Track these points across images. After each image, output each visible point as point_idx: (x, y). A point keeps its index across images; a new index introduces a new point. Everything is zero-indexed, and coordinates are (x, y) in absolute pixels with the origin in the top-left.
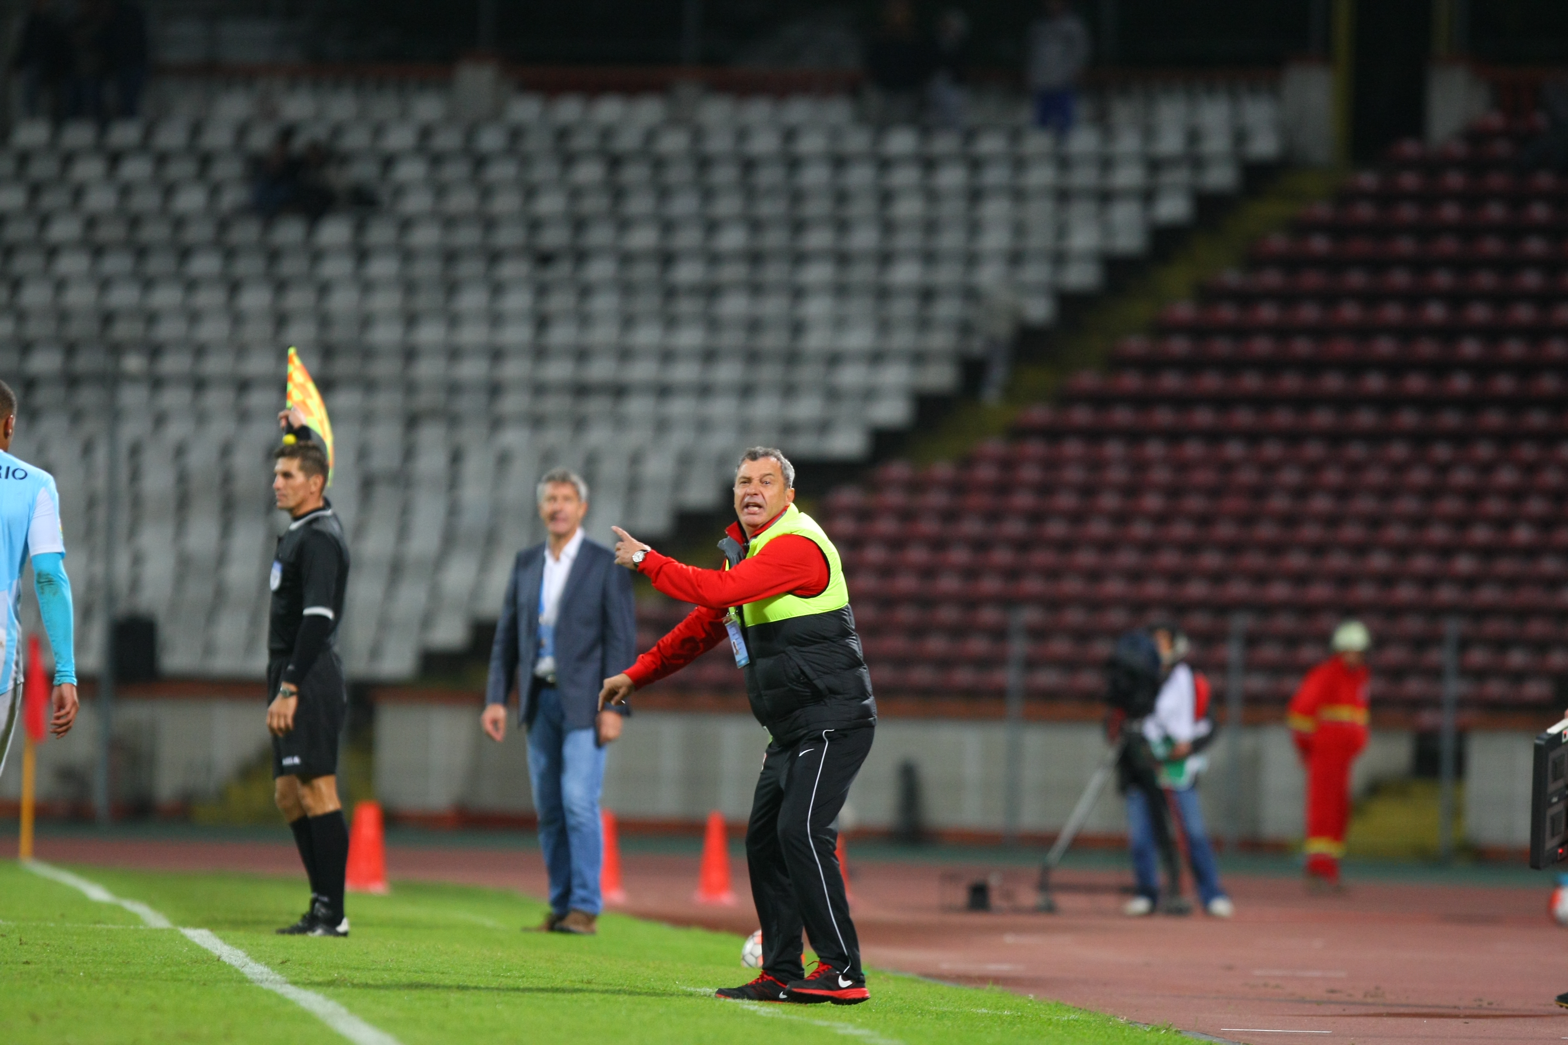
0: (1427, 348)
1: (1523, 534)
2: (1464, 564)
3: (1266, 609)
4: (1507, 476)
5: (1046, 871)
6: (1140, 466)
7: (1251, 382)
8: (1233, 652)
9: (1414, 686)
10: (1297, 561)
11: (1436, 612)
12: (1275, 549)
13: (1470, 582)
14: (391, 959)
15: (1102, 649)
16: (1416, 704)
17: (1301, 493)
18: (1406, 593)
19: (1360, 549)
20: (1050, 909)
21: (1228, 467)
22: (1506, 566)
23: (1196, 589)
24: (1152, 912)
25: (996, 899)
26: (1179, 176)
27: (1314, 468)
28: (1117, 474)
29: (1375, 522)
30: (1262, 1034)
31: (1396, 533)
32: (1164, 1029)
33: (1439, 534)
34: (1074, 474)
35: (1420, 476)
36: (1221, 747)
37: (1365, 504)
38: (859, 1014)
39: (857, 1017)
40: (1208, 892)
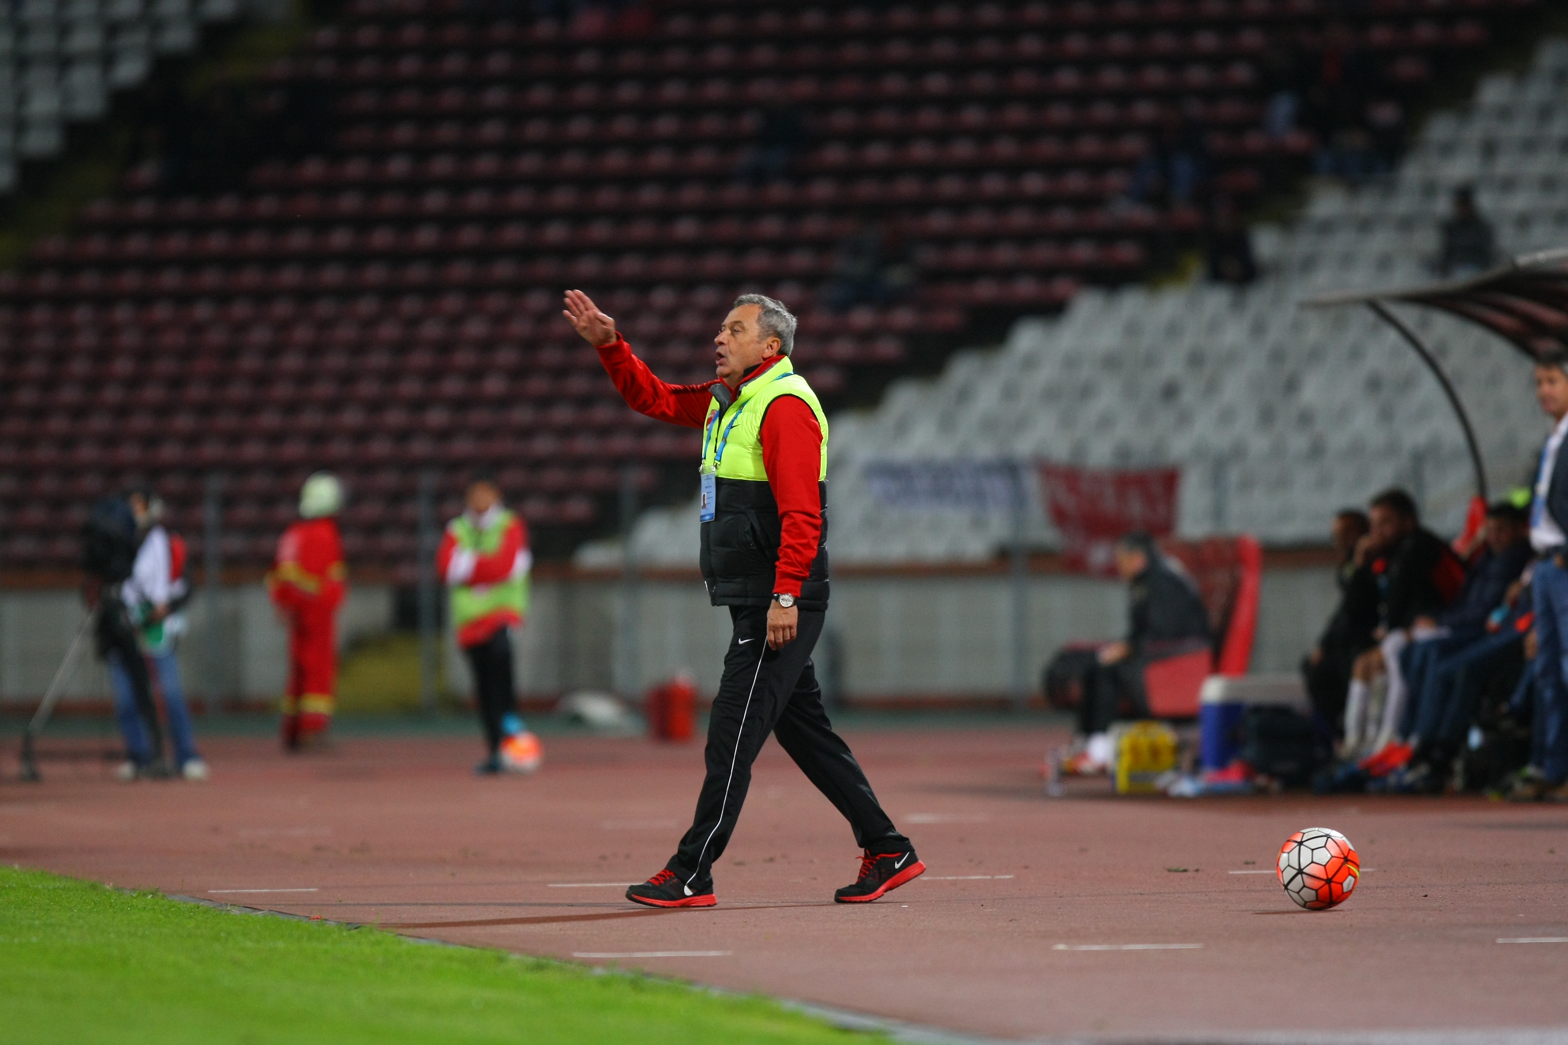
0: (391, 203)
1: (494, 385)
2: (437, 417)
3: (242, 469)
4: (476, 328)
5: (28, 740)
6: (110, 331)
7: (217, 242)
8: (209, 514)
9: (391, 541)
10: (269, 420)
11: (412, 466)
12: (249, 408)
13: (444, 435)
15: (77, 515)
16: (393, 559)
17: (273, 351)
18: (380, 448)
19: (333, 406)
20: (34, 777)
21: (198, 328)
22: (479, 417)
23: (170, 452)
24: (136, 779)
26: (137, 39)
27: (284, 326)
28: (87, 339)
29: (348, 378)
30: (250, 894)
31: (368, 388)
32: (151, 894)
33: (410, 387)
34: (43, 341)
35: (389, 331)
36: (200, 608)
37: (336, 361)
40: (184, 755)
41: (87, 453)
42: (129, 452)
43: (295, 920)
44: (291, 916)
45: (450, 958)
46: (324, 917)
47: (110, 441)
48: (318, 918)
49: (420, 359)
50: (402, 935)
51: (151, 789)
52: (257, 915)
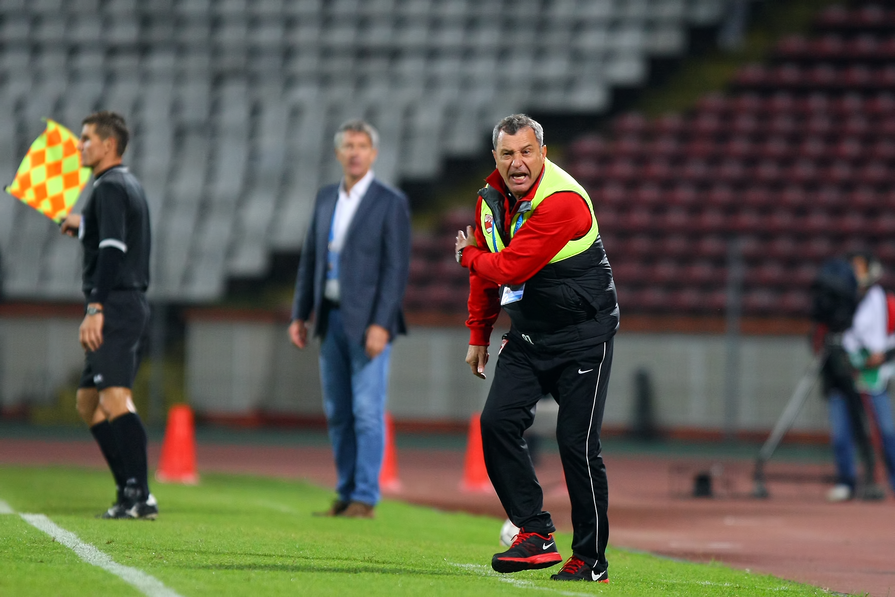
5: (760, 463)
6: (840, 117)
14: (200, 540)
15: (808, 273)
20: (763, 496)
23: (889, 222)
24: (851, 498)
25: (717, 488)
28: (821, 124)
34: (783, 124)
38: (601, 586)
39: (599, 588)
41: (818, 220)
42: (854, 221)
47: (837, 211)
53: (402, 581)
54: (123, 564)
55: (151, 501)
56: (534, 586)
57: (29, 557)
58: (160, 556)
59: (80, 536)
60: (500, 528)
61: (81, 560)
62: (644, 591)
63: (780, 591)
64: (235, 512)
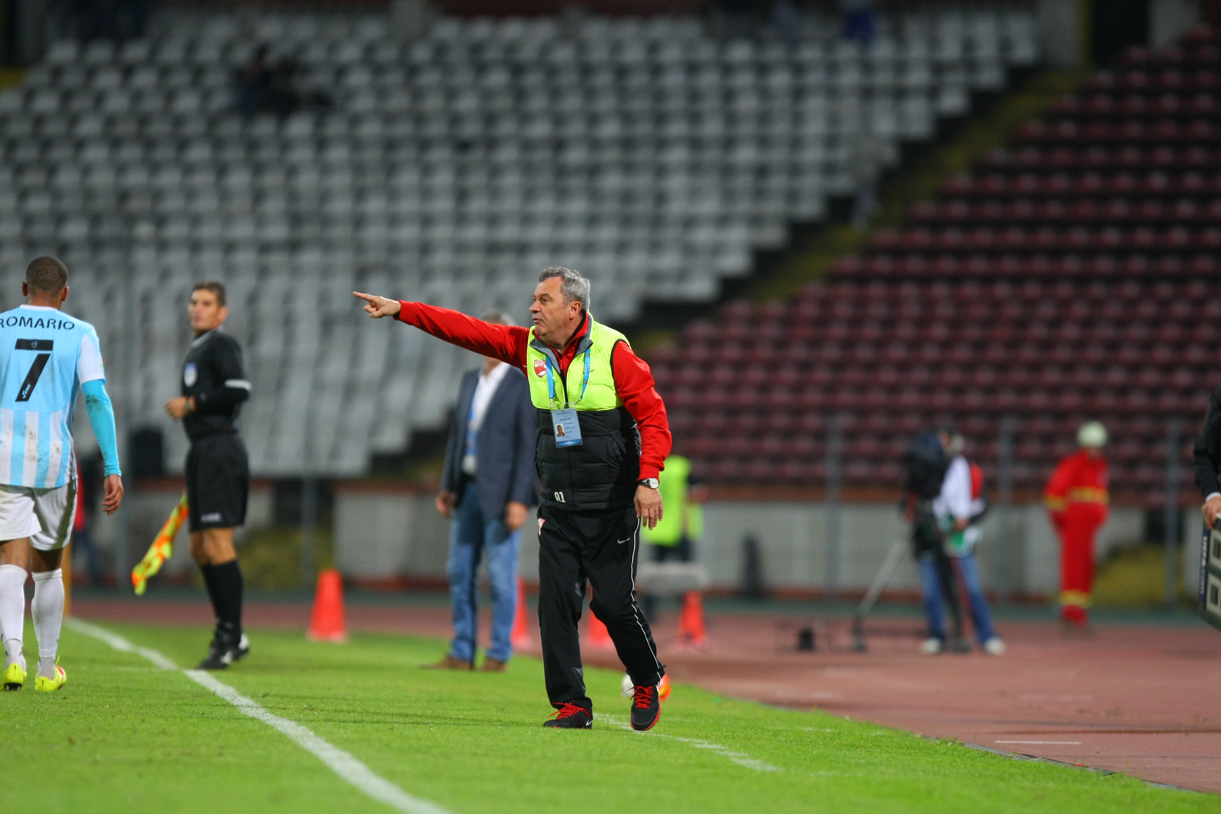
0: (1152, 209)
2: (1183, 378)
3: (1028, 414)
4: (1216, 308)
5: (858, 619)
6: (929, 303)
7: (1015, 237)
8: (1003, 448)
9: (1145, 473)
10: (1052, 376)
11: (1162, 415)
12: (1035, 367)
13: (1187, 392)
14: (348, 692)
15: (900, 446)
16: (1146, 487)
17: (1055, 323)
18: (1138, 400)
19: (1101, 367)
20: (861, 649)
21: (998, 303)
23: (974, 399)
24: (942, 651)
25: (820, 642)
26: (957, 77)
27: (1065, 303)
28: (912, 310)
29: (1113, 345)
30: (1027, 745)
31: (1130, 354)
32: (951, 742)
33: (1162, 354)
34: (878, 310)
35: (1148, 309)
36: (993, 522)
37: (1105, 331)
38: (713, 732)
39: (712, 735)
40: (984, 635)
41: (910, 398)
42: (942, 399)
43: (1063, 766)
44: (1060, 763)
45: (1183, 800)
46: (1085, 764)
47: (927, 389)
48: (1080, 765)
49: (1172, 332)
50: (1146, 781)
51: (952, 661)
52: (1032, 761)
53: (532, 729)
54: (277, 715)
55: (244, 642)
56: (653, 733)
57: (192, 709)
58: (311, 708)
59: (238, 689)
60: (620, 681)
61: (239, 711)
62: (753, 737)
63: (876, 736)
64: (380, 669)
